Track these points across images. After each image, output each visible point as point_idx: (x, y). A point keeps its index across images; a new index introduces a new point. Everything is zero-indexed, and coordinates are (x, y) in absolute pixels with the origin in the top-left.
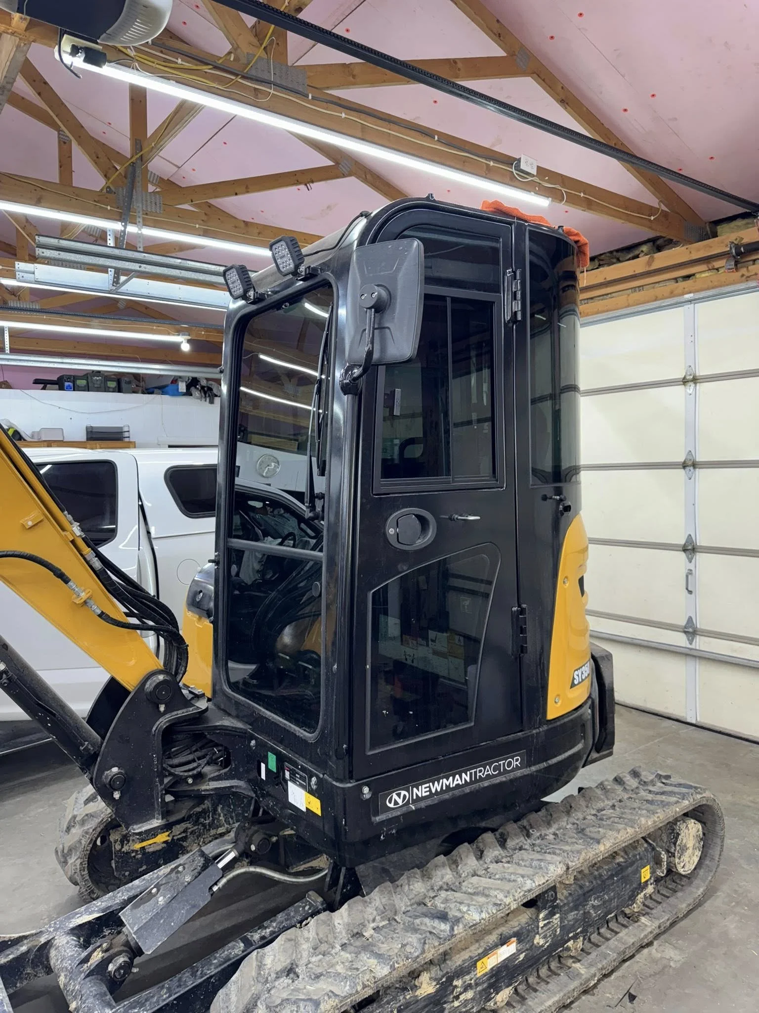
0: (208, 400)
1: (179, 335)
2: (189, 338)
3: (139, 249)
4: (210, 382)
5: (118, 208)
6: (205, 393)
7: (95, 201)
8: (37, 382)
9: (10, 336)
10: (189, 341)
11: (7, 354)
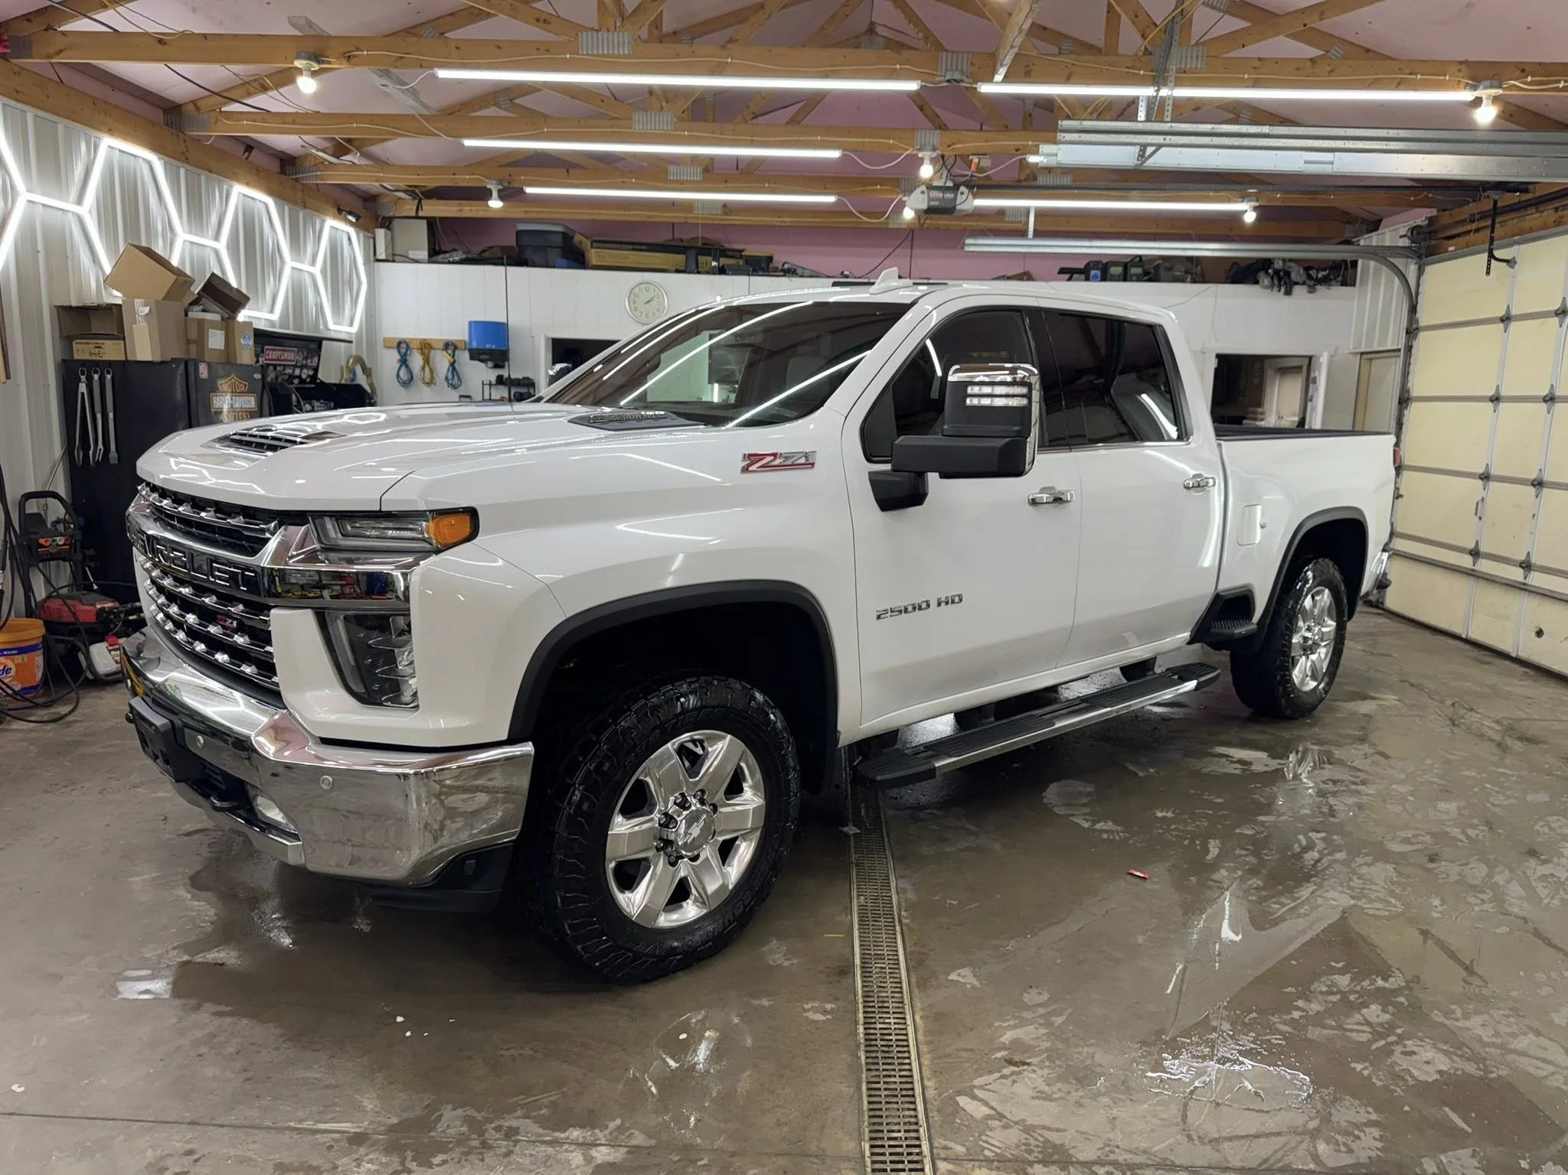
0: (1283, 290)
1: (1243, 201)
2: (1257, 204)
3: (1166, 119)
4: (1289, 264)
5: (1152, 71)
6: (1280, 280)
7: (1128, 68)
8: (1062, 271)
9: (1036, 216)
10: (1255, 209)
11: (1030, 239)
